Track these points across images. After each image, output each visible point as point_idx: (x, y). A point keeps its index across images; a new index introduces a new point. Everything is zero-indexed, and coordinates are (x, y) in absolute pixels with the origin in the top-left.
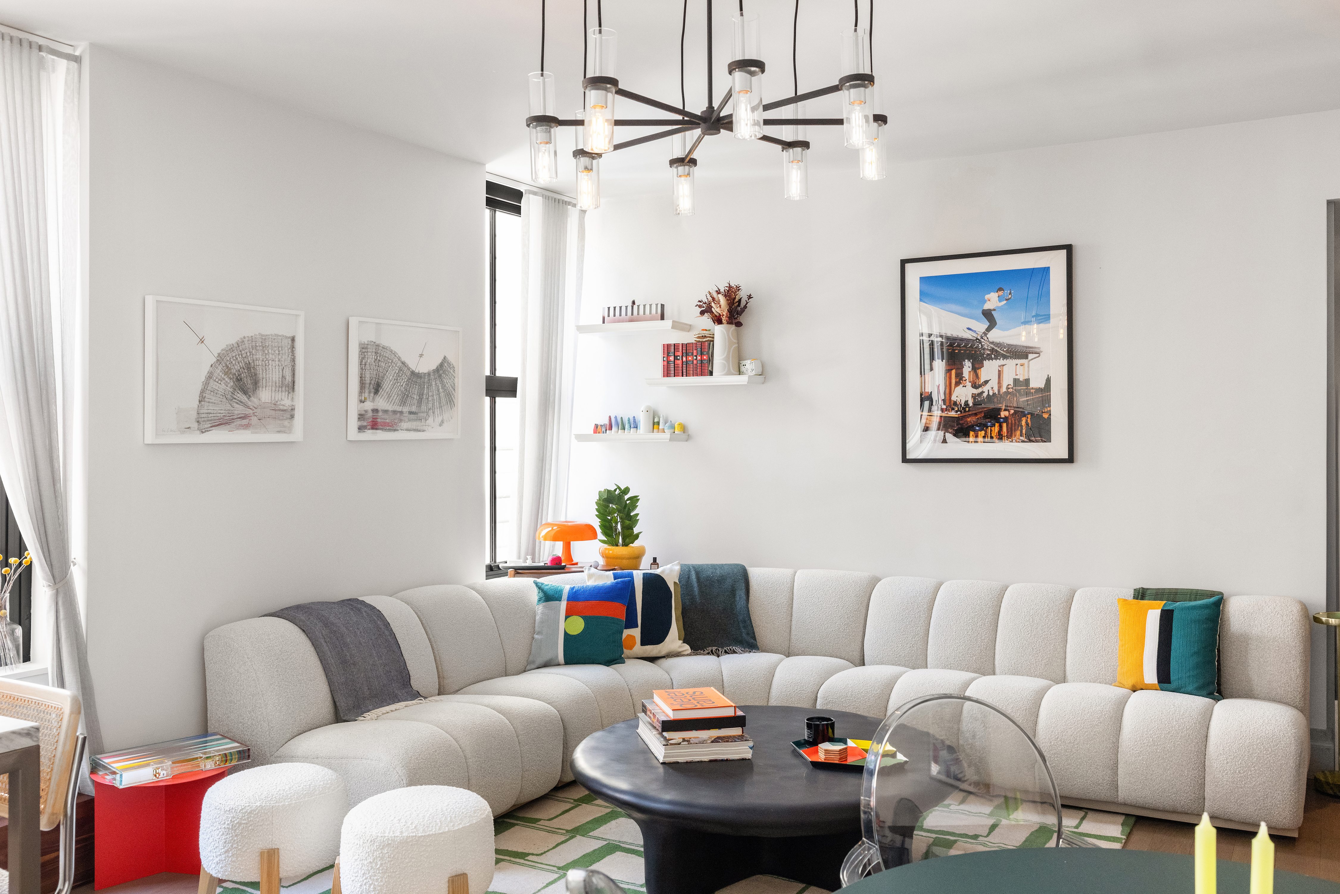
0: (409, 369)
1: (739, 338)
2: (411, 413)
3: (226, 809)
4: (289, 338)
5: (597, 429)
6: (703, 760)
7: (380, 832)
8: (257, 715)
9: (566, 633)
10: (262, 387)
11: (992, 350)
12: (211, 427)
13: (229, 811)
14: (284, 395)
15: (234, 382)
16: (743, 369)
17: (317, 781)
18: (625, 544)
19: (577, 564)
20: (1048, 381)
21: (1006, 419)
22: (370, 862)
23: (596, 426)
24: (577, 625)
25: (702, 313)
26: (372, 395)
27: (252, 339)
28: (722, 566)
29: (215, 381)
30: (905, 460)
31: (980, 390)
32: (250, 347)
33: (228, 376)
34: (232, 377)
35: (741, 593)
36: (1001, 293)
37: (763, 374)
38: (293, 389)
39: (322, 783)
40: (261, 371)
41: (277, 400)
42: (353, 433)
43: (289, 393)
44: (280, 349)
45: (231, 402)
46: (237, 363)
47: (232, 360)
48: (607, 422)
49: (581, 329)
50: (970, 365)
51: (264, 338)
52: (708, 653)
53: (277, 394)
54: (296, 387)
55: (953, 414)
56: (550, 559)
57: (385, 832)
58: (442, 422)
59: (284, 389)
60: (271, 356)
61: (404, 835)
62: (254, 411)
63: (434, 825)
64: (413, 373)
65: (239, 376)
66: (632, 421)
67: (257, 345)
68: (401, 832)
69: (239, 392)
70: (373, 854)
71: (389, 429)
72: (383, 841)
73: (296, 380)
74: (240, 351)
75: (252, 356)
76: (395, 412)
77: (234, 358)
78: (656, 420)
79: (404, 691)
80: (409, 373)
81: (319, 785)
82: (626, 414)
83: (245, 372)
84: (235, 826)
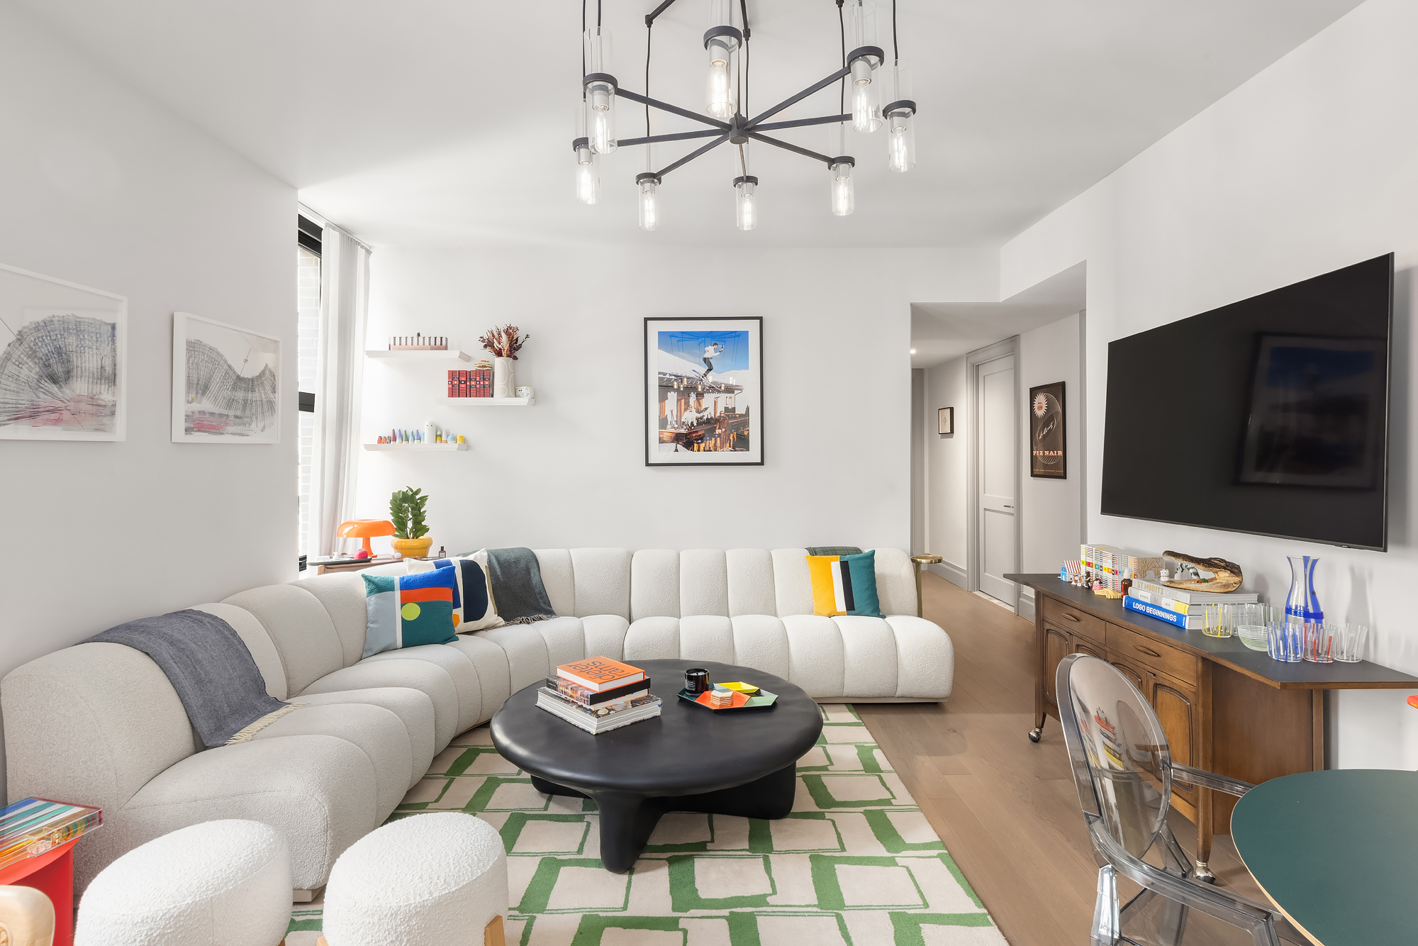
0: (235, 373)
1: (514, 367)
2: (236, 417)
3: (135, 922)
4: (109, 324)
5: (380, 440)
6: (626, 724)
7: (402, 900)
8: (97, 764)
9: (403, 620)
10: (77, 377)
11: (710, 387)
12: (9, 420)
13: (142, 921)
14: (104, 388)
15: (40, 368)
16: (519, 393)
17: (257, 844)
18: (416, 536)
19: (376, 556)
20: (748, 409)
21: (719, 435)
22: (392, 942)
23: (380, 438)
24: (413, 611)
25: (485, 346)
26: (199, 396)
27: (63, 321)
28: (513, 550)
29: (14, 363)
30: (648, 464)
31: (702, 414)
32: (61, 328)
33: (32, 360)
34: (37, 361)
35: (533, 571)
36: (716, 346)
37: (535, 398)
38: (114, 382)
39: (265, 845)
40: (75, 357)
41: (95, 393)
42: (179, 434)
43: (109, 386)
44: (98, 335)
45: (37, 392)
46: (44, 346)
47: (37, 341)
48: (391, 435)
49: (371, 354)
50: (695, 396)
51: (78, 323)
52: (521, 622)
53: (95, 386)
54: (117, 380)
55: (683, 431)
56: (357, 553)
57: (408, 899)
58: (264, 427)
59: (103, 381)
60: (87, 342)
61: (434, 895)
62: (66, 405)
63: (465, 872)
64: (238, 378)
65: (46, 360)
66: (415, 433)
67: (70, 327)
68: (431, 893)
69: (47, 380)
70: (396, 929)
71: (215, 432)
72: (409, 911)
73: (118, 372)
74: (49, 332)
75: (63, 339)
76: (221, 415)
77: (41, 339)
78: (438, 434)
79: (261, 701)
80: (235, 378)
81: (264, 849)
82: (410, 428)
83: (55, 358)
84: (154, 941)
